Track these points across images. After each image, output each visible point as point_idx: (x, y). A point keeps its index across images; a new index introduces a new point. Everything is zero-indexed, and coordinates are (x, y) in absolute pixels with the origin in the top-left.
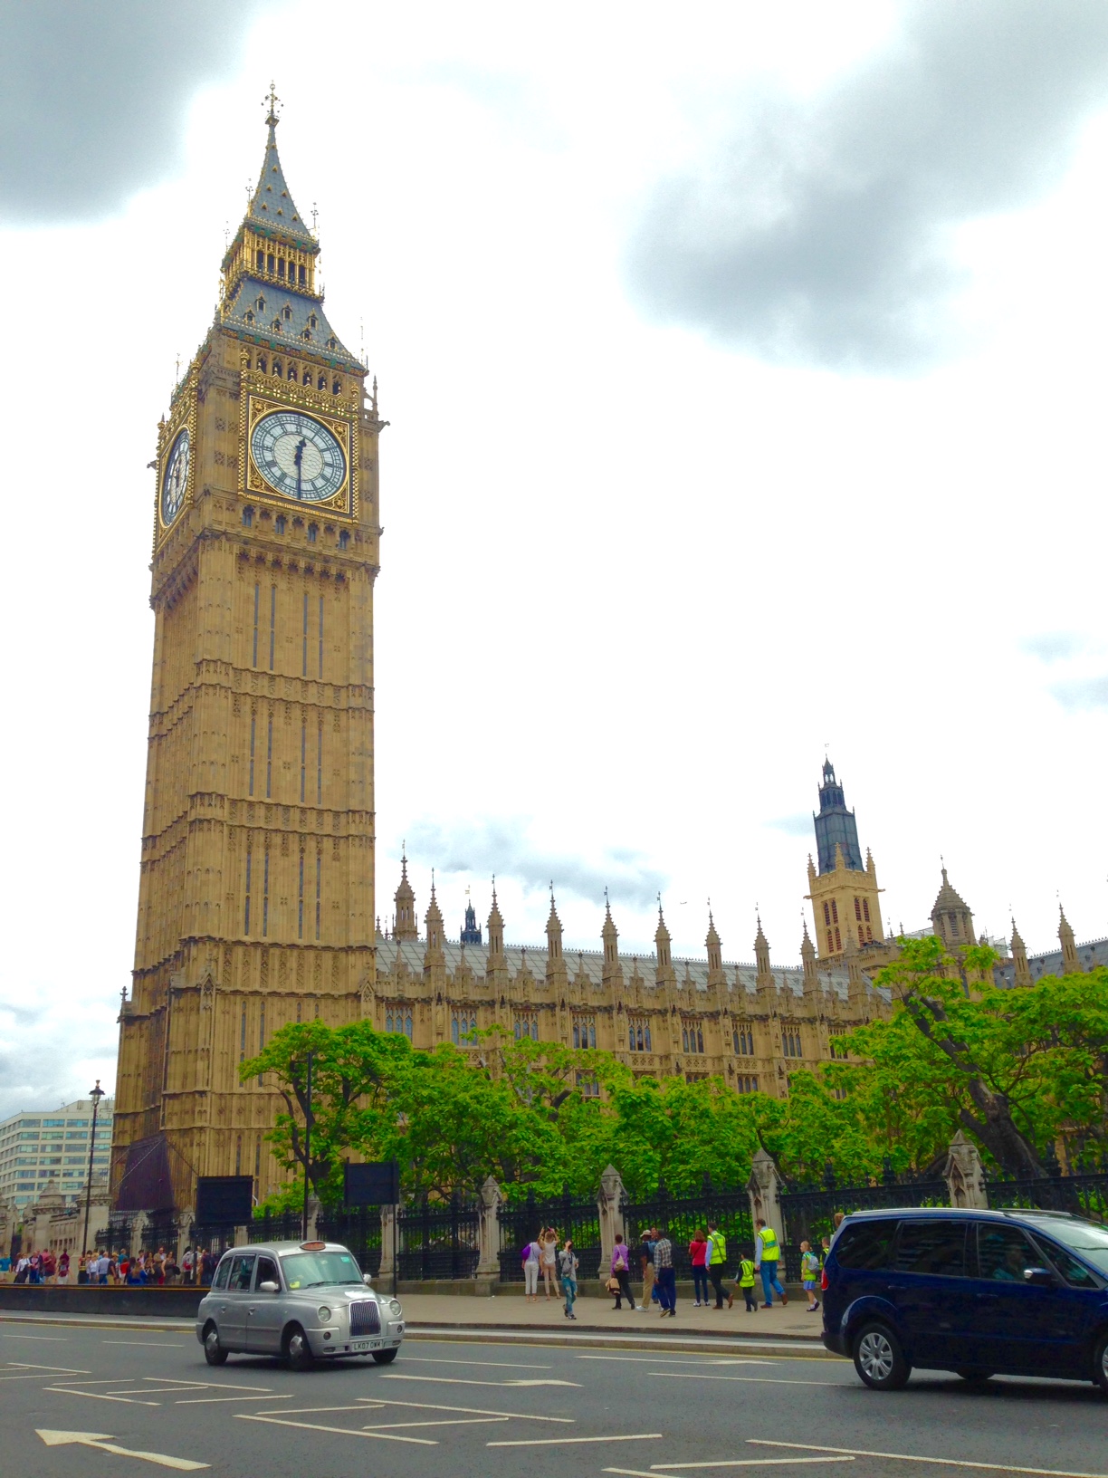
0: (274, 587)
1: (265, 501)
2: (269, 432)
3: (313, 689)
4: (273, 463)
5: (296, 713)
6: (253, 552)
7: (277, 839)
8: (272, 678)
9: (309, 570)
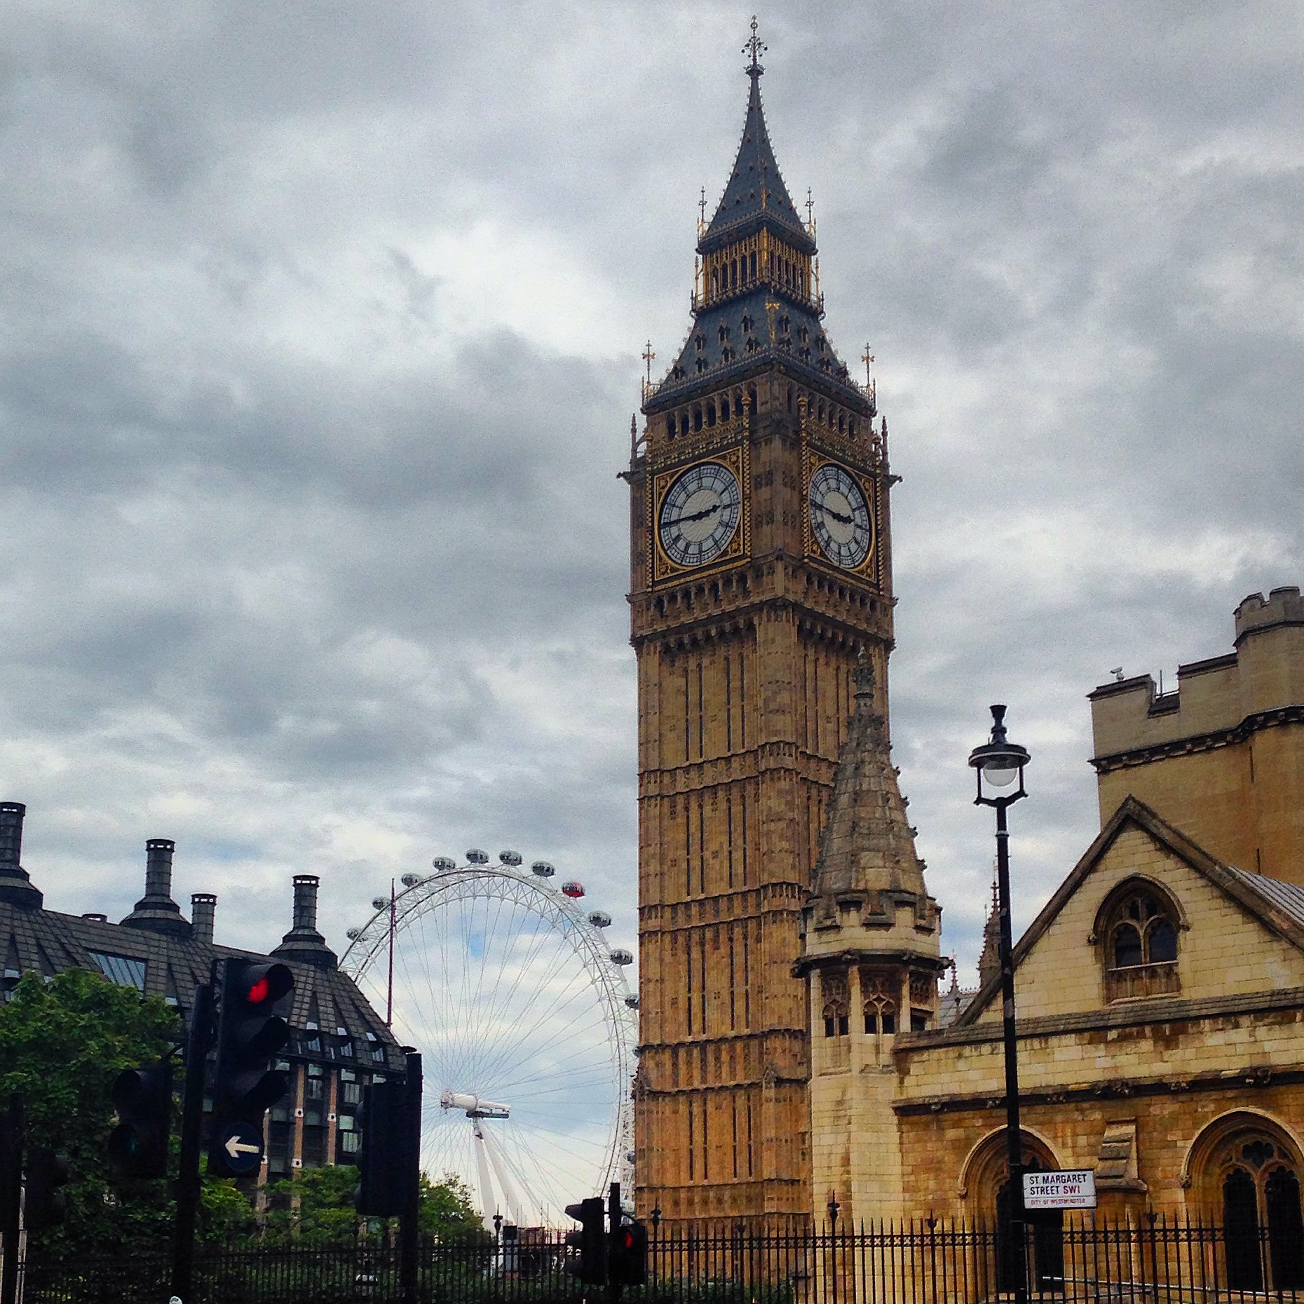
0: (699, 666)
1: (670, 585)
2: (674, 505)
3: (735, 764)
4: (678, 538)
5: (721, 794)
6: (672, 641)
7: (709, 934)
8: (700, 766)
9: (722, 634)
